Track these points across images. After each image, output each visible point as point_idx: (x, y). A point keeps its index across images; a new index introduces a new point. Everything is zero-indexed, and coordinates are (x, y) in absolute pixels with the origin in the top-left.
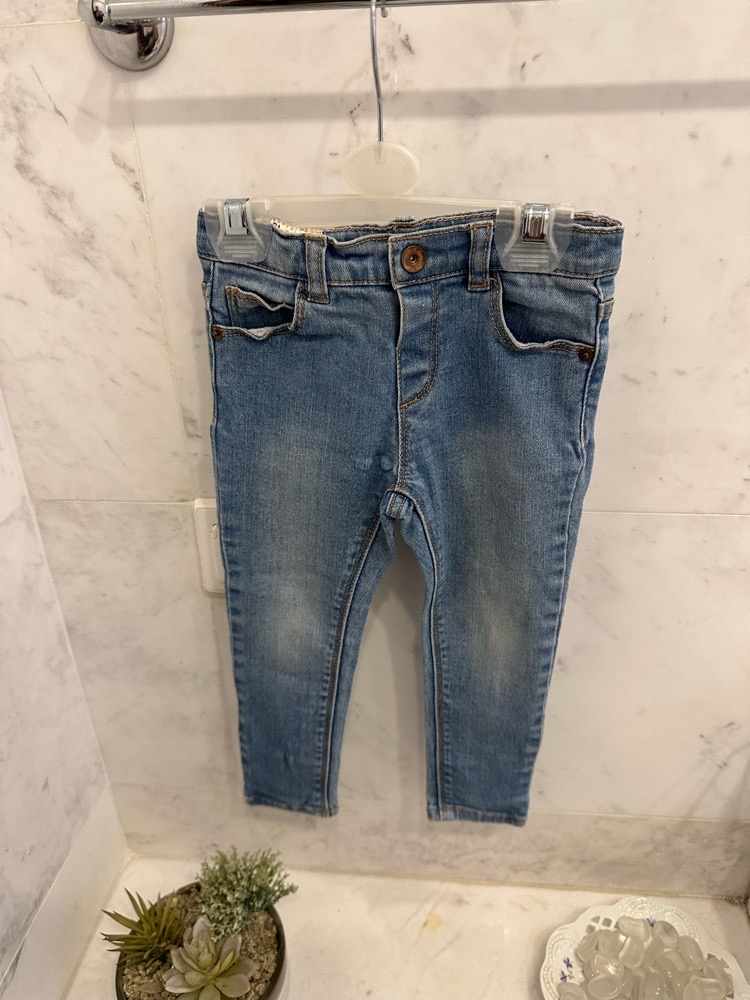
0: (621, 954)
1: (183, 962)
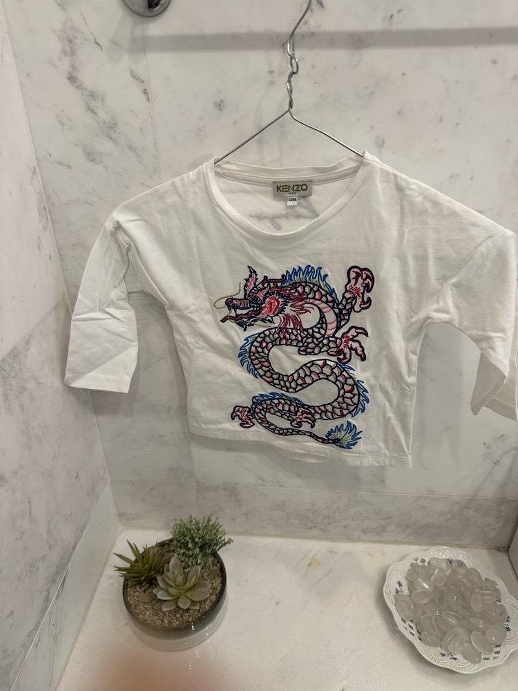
0: (432, 578)
1: (166, 583)
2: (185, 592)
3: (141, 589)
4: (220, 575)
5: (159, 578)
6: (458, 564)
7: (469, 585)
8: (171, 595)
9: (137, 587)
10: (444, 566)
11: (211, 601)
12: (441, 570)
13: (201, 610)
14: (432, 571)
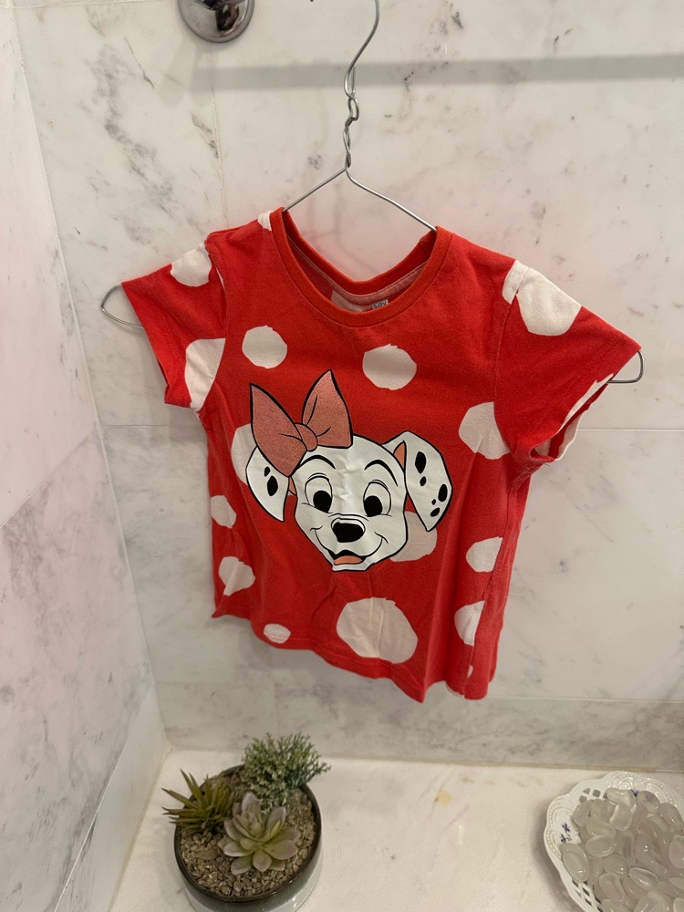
1: (236, 831)
2: (264, 845)
3: (200, 840)
4: (312, 818)
5: (227, 824)
6: (647, 797)
7: (664, 828)
8: (243, 850)
9: (195, 838)
10: (627, 800)
11: (301, 857)
12: (623, 806)
13: (287, 871)
14: (609, 809)
